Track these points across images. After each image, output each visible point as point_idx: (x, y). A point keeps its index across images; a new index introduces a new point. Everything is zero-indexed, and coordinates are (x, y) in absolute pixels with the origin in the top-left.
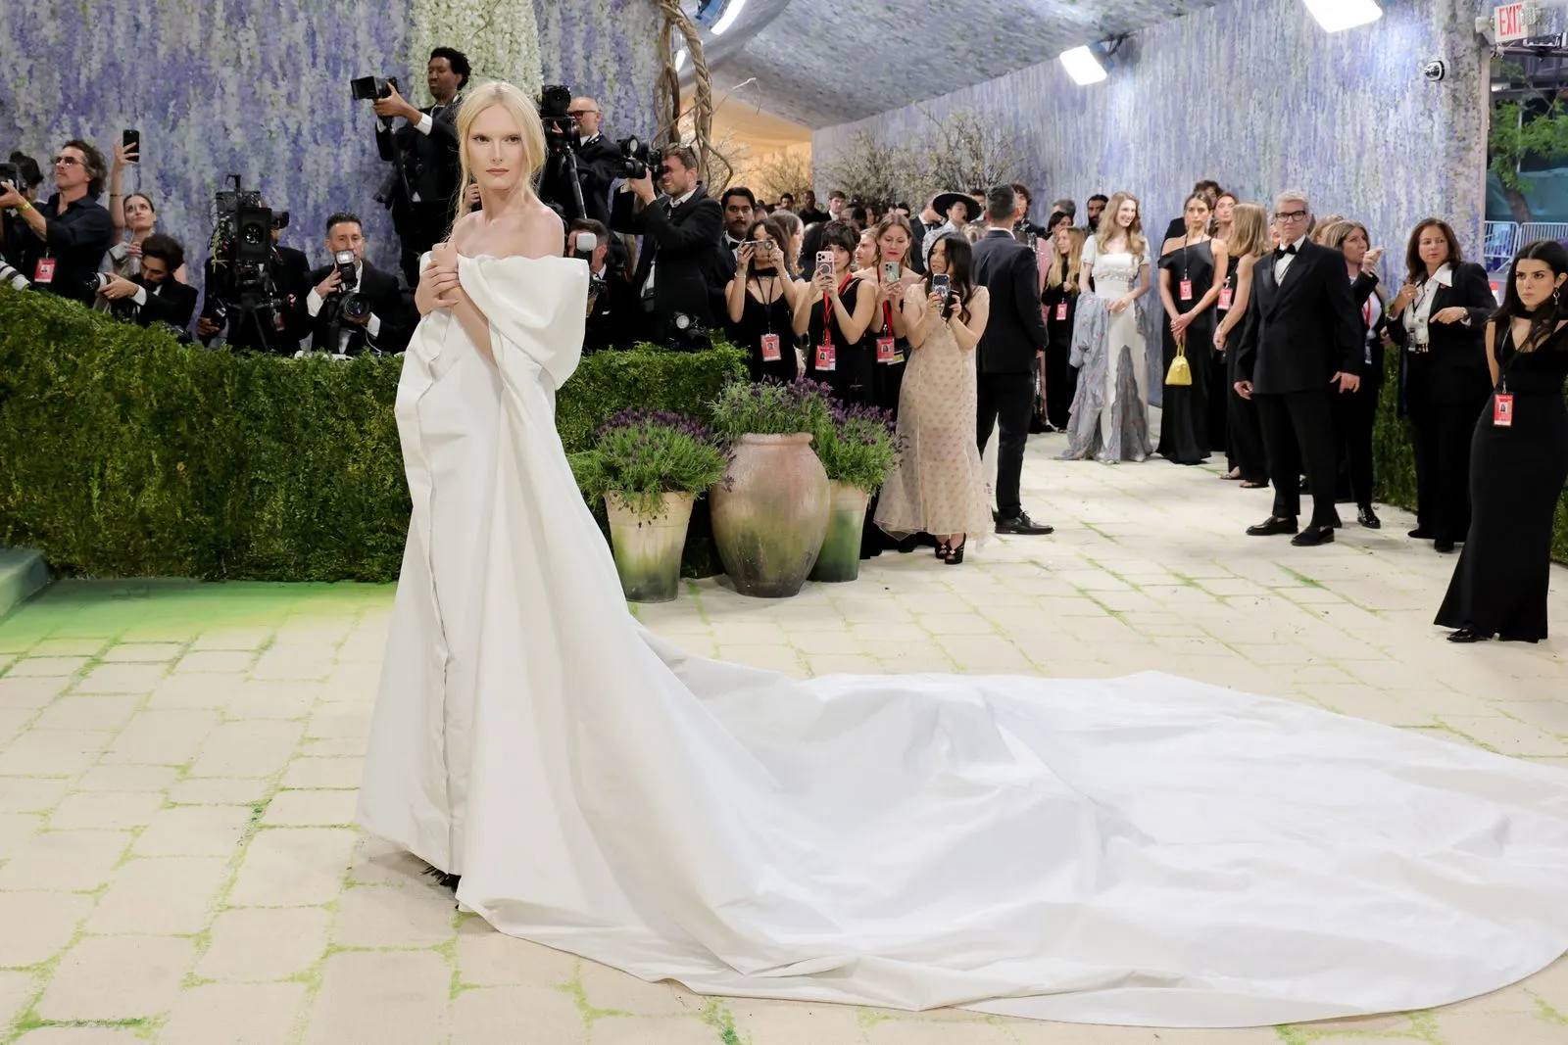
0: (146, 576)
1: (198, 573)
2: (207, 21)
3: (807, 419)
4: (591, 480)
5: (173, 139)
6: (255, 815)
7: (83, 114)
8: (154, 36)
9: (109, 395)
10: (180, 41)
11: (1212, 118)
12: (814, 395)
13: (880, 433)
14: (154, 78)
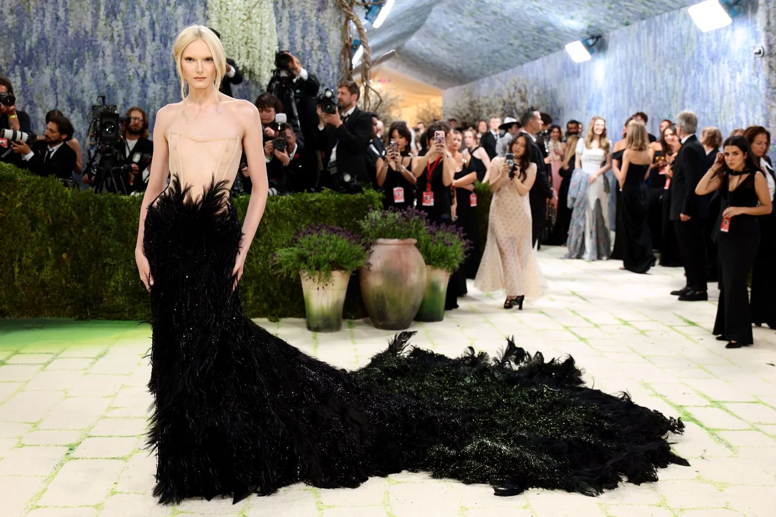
0: (45, 316)
1: (74, 315)
2: (96, 16)
3: (413, 231)
4: (292, 264)
5: (76, 79)
6: (69, 452)
7: (26, 66)
8: (66, 24)
9: (24, 216)
10: (81, 27)
11: (646, 79)
12: (417, 217)
13: (456, 240)
14: (66, 46)
